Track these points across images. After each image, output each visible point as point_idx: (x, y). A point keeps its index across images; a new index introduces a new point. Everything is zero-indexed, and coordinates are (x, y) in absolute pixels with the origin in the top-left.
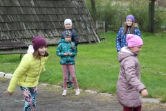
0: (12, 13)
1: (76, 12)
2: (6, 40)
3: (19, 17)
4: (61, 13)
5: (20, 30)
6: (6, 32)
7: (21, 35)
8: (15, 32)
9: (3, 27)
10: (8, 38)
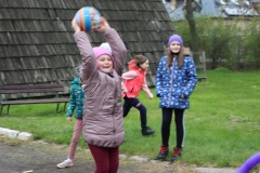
0: (53, 42)
1: (157, 38)
2: (43, 83)
3: (63, 47)
4: (133, 39)
5: (66, 68)
6: (42, 70)
7: (66, 75)
8: (57, 70)
9: (39, 63)
10: (45, 80)
